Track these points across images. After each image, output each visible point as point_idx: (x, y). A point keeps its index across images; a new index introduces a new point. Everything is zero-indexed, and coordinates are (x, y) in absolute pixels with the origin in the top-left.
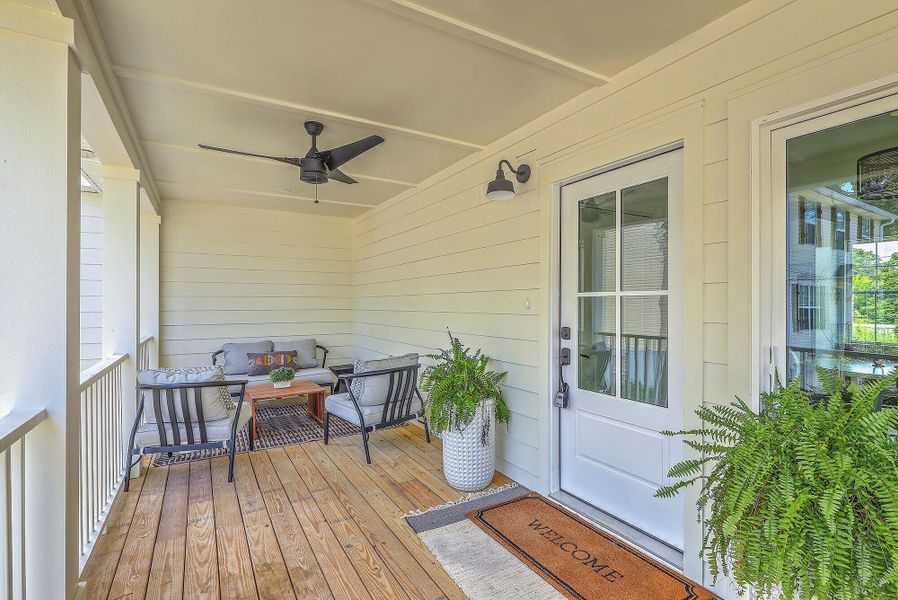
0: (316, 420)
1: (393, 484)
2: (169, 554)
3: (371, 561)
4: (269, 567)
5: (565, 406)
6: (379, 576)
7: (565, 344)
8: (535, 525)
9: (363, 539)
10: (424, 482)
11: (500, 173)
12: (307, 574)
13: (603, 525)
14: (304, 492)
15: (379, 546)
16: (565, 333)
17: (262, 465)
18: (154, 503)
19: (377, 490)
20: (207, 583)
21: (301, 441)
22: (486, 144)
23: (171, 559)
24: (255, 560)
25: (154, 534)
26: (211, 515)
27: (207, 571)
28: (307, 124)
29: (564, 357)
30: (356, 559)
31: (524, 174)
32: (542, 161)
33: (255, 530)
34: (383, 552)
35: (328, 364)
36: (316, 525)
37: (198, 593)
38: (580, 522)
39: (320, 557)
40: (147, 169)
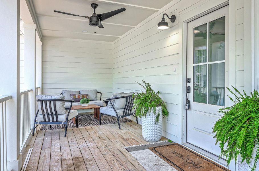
0: (97, 119)
1: (123, 139)
2: (46, 153)
3: (112, 159)
4: (78, 158)
5: (189, 109)
6: (114, 162)
7: (189, 85)
8: (175, 152)
9: (110, 153)
10: (135, 139)
11: (163, 19)
12: (90, 161)
13: (201, 153)
14: (91, 139)
15: (115, 155)
16: (188, 80)
17: (77, 131)
18: (41, 140)
19: (117, 140)
20: (57, 160)
21: (91, 125)
22: (160, 8)
23: (46, 154)
24: (73, 156)
25: (41, 148)
26: (59, 143)
27: (58, 158)
28: (92, 4)
29: (188, 90)
30: (107, 158)
31: (173, 19)
32: (180, 13)
33: (73, 149)
34: (116, 156)
35: (102, 99)
36: (94, 148)
37: (55, 163)
38: (192, 152)
39: (95, 157)
40: (38, 25)
